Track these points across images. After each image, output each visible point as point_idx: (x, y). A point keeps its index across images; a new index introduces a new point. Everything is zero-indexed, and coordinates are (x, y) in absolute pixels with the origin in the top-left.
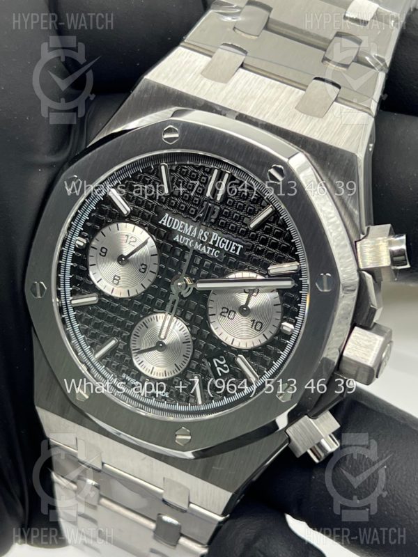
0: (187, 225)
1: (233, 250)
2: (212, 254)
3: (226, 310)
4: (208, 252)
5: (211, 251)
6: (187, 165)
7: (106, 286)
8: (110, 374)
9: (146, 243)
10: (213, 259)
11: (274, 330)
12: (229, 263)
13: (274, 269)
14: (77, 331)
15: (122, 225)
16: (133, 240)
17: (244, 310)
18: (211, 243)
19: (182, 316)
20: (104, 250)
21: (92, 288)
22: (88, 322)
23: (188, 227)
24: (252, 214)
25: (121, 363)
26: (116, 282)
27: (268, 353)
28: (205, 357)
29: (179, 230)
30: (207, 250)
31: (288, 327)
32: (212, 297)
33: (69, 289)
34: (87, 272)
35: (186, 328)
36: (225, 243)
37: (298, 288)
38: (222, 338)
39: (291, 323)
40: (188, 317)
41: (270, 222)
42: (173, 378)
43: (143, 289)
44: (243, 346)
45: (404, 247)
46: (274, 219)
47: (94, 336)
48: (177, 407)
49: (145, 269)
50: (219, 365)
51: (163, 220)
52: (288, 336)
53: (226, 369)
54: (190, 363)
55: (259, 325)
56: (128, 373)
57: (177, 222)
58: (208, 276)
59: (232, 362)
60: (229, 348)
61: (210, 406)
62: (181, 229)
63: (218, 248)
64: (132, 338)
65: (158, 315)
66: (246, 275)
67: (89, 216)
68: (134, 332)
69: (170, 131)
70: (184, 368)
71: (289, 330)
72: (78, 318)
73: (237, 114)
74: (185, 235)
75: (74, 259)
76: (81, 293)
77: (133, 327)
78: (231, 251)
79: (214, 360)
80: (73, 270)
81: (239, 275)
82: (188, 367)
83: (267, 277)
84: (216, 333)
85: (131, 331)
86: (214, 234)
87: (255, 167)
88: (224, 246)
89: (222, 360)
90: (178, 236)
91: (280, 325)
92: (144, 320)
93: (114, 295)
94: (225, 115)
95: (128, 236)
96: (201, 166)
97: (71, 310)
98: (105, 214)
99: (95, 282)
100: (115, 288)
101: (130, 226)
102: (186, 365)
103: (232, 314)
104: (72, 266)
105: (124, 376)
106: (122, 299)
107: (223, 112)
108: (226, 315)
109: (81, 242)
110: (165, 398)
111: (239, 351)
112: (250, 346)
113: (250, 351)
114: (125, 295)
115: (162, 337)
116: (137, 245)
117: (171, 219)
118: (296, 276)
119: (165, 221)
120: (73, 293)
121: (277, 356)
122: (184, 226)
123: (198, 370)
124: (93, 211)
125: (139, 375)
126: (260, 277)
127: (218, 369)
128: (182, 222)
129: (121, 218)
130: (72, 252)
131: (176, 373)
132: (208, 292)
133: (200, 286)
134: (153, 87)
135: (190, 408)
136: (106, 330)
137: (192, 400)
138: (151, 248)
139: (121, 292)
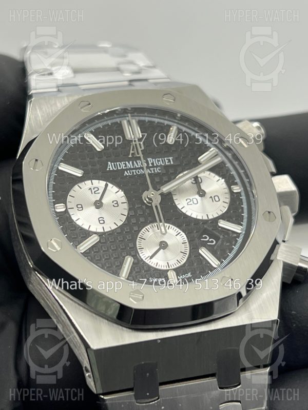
0: (127, 162)
1: (168, 163)
2: (156, 171)
4: (153, 172)
5: (154, 170)
7: (96, 228)
9: (106, 187)
12: (170, 171)
13: (202, 159)
15: (82, 184)
16: (96, 189)
18: (150, 165)
20: (79, 206)
21: (86, 234)
23: (129, 163)
26: (102, 222)
29: (124, 168)
30: (151, 171)
34: (77, 225)
36: (160, 161)
43: (125, 217)
49: (117, 203)
51: (108, 167)
57: (119, 164)
62: (125, 167)
63: (157, 166)
65: (146, 227)
67: (54, 190)
74: (130, 169)
75: (61, 222)
78: (167, 164)
80: (64, 230)
86: (149, 159)
88: (161, 163)
90: (126, 172)
93: (106, 231)
95: (90, 189)
98: (64, 183)
99: (87, 228)
100: (104, 226)
101: (88, 182)
104: (62, 228)
114: (114, 227)
116: (101, 191)
117: (114, 164)
119: (111, 167)
122: (126, 164)
124: (54, 185)
128: (122, 163)
130: (56, 219)
138: (112, 188)
139: (110, 226)
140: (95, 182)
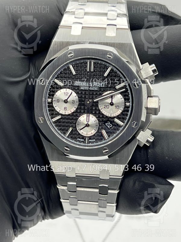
3: (105, 106)
6: (78, 63)
7: (62, 112)
8: (73, 140)
9: (72, 93)
10: (96, 91)
11: (123, 107)
12: (102, 90)
13: (117, 87)
14: (57, 130)
15: (62, 90)
16: (67, 93)
17: (112, 104)
19: (92, 113)
20: (58, 100)
21: (58, 114)
22: (59, 126)
24: (105, 72)
25: (75, 135)
26: (65, 109)
27: (124, 115)
28: (103, 123)
31: (128, 104)
32: (99, 103)
33: (50, 117)
34: (55, 109)
35: (94, 116)
37: (127, 90)
38: (107, 115)
39: (128, 102)
40: (94, 112)
41: (111, 73)
42: (94, 134)
43: (76, 109)
44: (115, 115)
45: (155, 68)
46: (112, 71)
47: (63, 130)
48: (99, 143)
49: (74, 102)
50: (108, 125)
52: (128, 107)
53: (111, 125)
54: (99, 127)
55: (118, 107)
56: (79, 138)
58: (96, 97)
59: (112, 122)
60: (110, 117)
61: (110, 139)
64: (77, 126)
65: (83, 115)
66: (108, 92)
67: (49, 91)
68: (77, 124)
69: (70, 53)
70: (97, 129)
71: (129, 105)
72: (56, 126)
73: (89, 42)
75: (49, 107)
76: (55, 117)
77: (76, 122)
79: (106, 124)
80: (49, 110)
81: (106, 93)
82: (99, 129)
83: (116, 91)
84: (105, 114)
85: (76, 124)
87: (102, 56)
89: (108, 123)
91: (125, 104)
92: (79, 119)
93: (66, 114)
94: (85, 44)
95: (65, 93)
96: (83, 62)
97: (53, 124)
98: (55, 88)
99: (58, 111)
100: (66, 111)
101: (65, 89)
102: (98, 128)
103: (108, 106)
104: (49, 109)
105: (78, 139)
106: (69, 115)
107: (84, 43)
108: (106, 107)
109: (50, 100)
110: (94, 142)
111: (114, 117)
112: (117, 115)
113: (118, 116)
114: (70, 113)
115: (88, 121)
116: (69, 95)
118: (125, 87)
120: (52, 118)
121: (127, 115)
123: (102, 128)
124: (50, 89)
125: (83, 137)
126: (113, 91)
127: (108, 126)
129: (61, 88)
130: (47, 104)
131: (95, 132)
132: (97, 102)
133: (95, 101)
134: (58, 42)
135: (103, 142)
136: (67, 126)
137: (103, 139)
138: (74, 94)
139: (68, 112)
140: (68, 90)
